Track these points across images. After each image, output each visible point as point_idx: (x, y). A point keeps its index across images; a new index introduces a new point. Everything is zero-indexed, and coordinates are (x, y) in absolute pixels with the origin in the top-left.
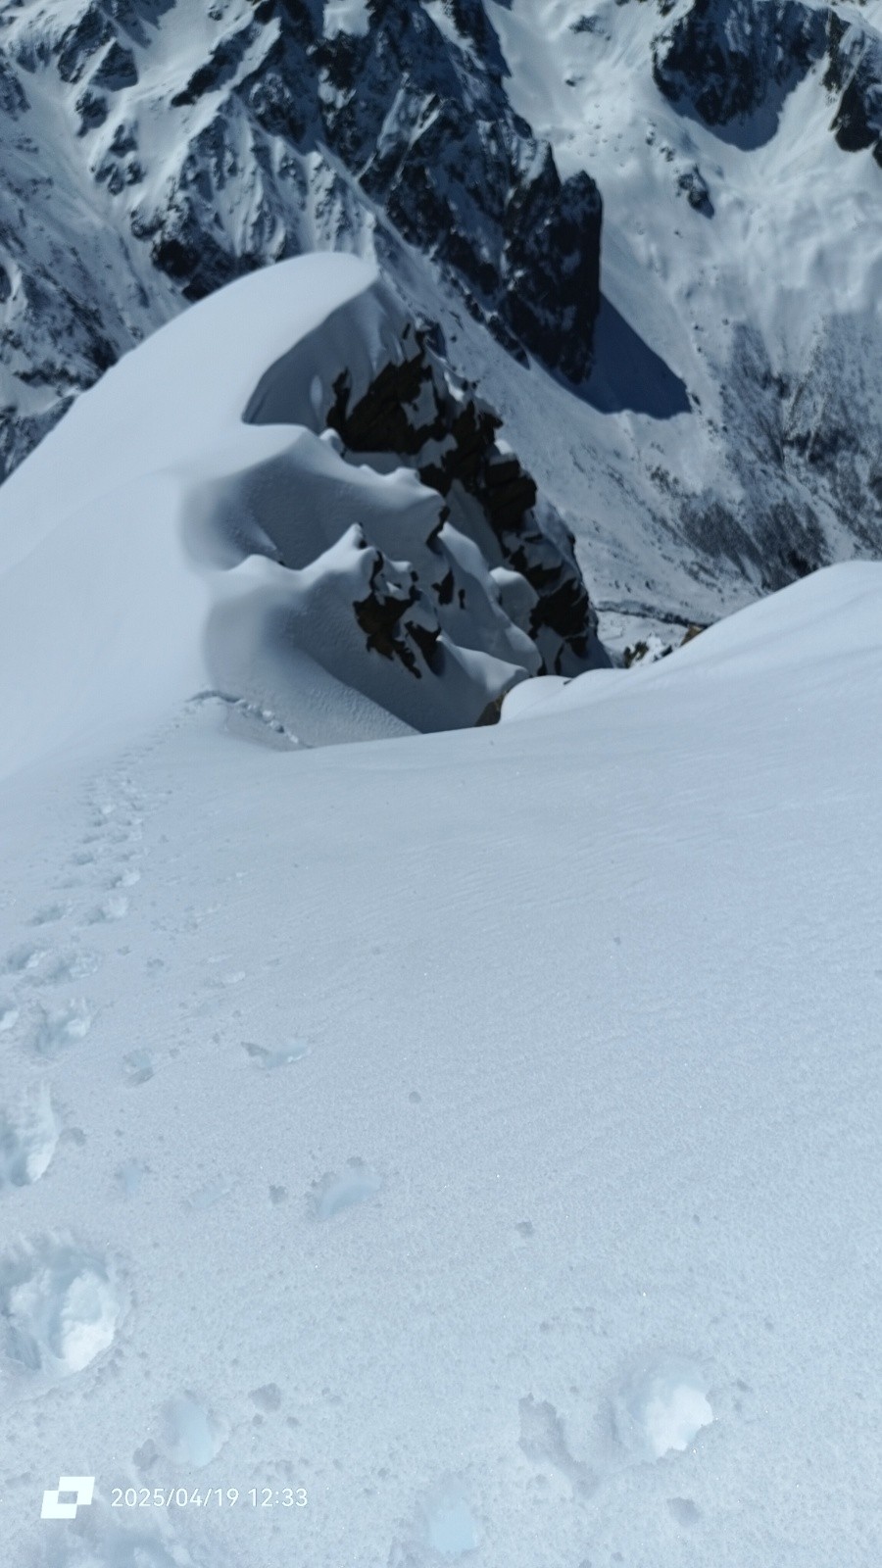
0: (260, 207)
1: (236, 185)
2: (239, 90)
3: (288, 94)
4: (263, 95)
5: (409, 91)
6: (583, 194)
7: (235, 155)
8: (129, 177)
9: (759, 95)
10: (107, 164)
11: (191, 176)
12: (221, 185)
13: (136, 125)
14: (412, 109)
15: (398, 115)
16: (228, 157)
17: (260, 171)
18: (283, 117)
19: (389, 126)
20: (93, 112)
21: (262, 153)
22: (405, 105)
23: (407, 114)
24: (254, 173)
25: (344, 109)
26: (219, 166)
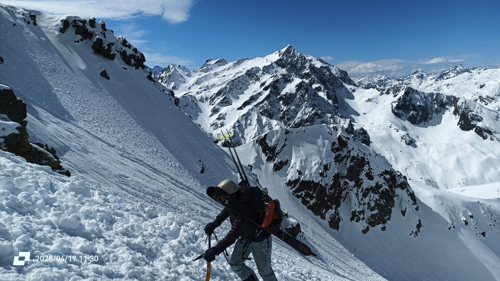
0: (256, 133)
1: (249, 128)
2: (256, 106)
3: (269, 107)
4: (263, 107)
5: (306, 107)
6: (362, 134)
7: (251, 121)
8: (220, 126)
9: (430, 117)
10: (214, 123)
11: (237, 125)
12: (246, 127)
13: (226, 114)
14: (306, 111)
15: (302, 112)
16: (249, 121)
17: (257, 125)
18: (267, 113)
19: (299, 115)
20: (215, 111)
21: (259, 121)
22: (305, 110)
23: (305, 112)
24: (256, 125)
25: (285, 111)
26: (246, 123)
